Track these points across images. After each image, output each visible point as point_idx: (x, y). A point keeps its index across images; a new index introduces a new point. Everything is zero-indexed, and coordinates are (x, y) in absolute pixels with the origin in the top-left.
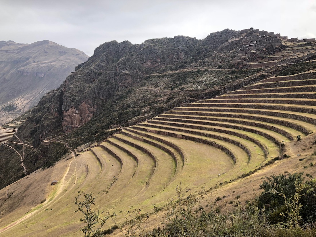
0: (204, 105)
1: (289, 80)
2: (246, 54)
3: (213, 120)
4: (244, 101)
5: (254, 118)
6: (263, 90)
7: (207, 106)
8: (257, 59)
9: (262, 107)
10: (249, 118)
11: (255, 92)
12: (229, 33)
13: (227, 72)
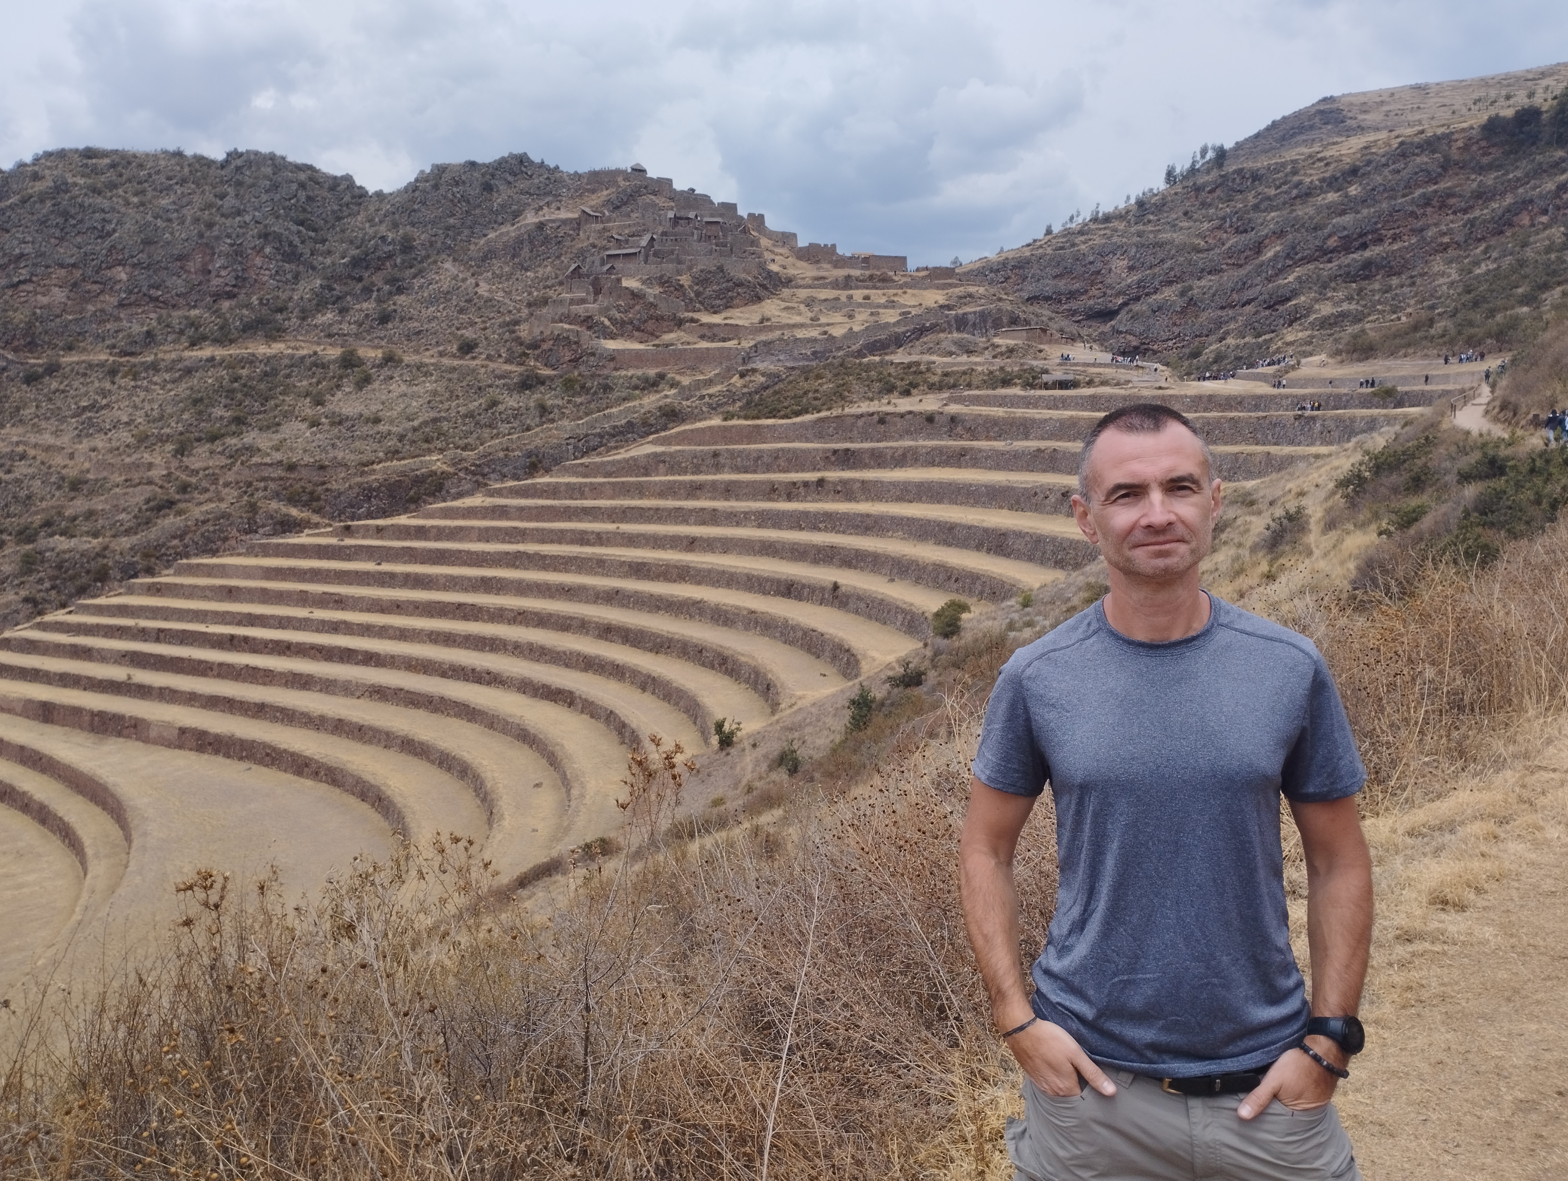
0: (354, 553)
1: (780, 439)
2: (598, 291)
3: (382, 632)
4: (560, 537)
5: (582, 626)
6: (655, 483)
7: (370, 553)
8: (650, 325)
10: (563, 624)
11: (625, 490)
12: (531, 176)
13: (500, 377)
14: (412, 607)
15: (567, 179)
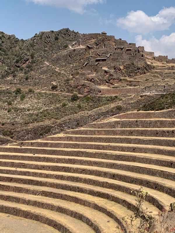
0: (26, 151)
1: (156, 117)
3: (41, 175)
4: (91, 147)
5: (105, 175)
6: (119, 130)
7: (31, 151)
8: (111, 81)
9: (118, 158)
10: (98, 174)
11: (107, 133)
12: (70, 35)
13: (66, 97)
14: (48, 168)
15: (81, 36)
